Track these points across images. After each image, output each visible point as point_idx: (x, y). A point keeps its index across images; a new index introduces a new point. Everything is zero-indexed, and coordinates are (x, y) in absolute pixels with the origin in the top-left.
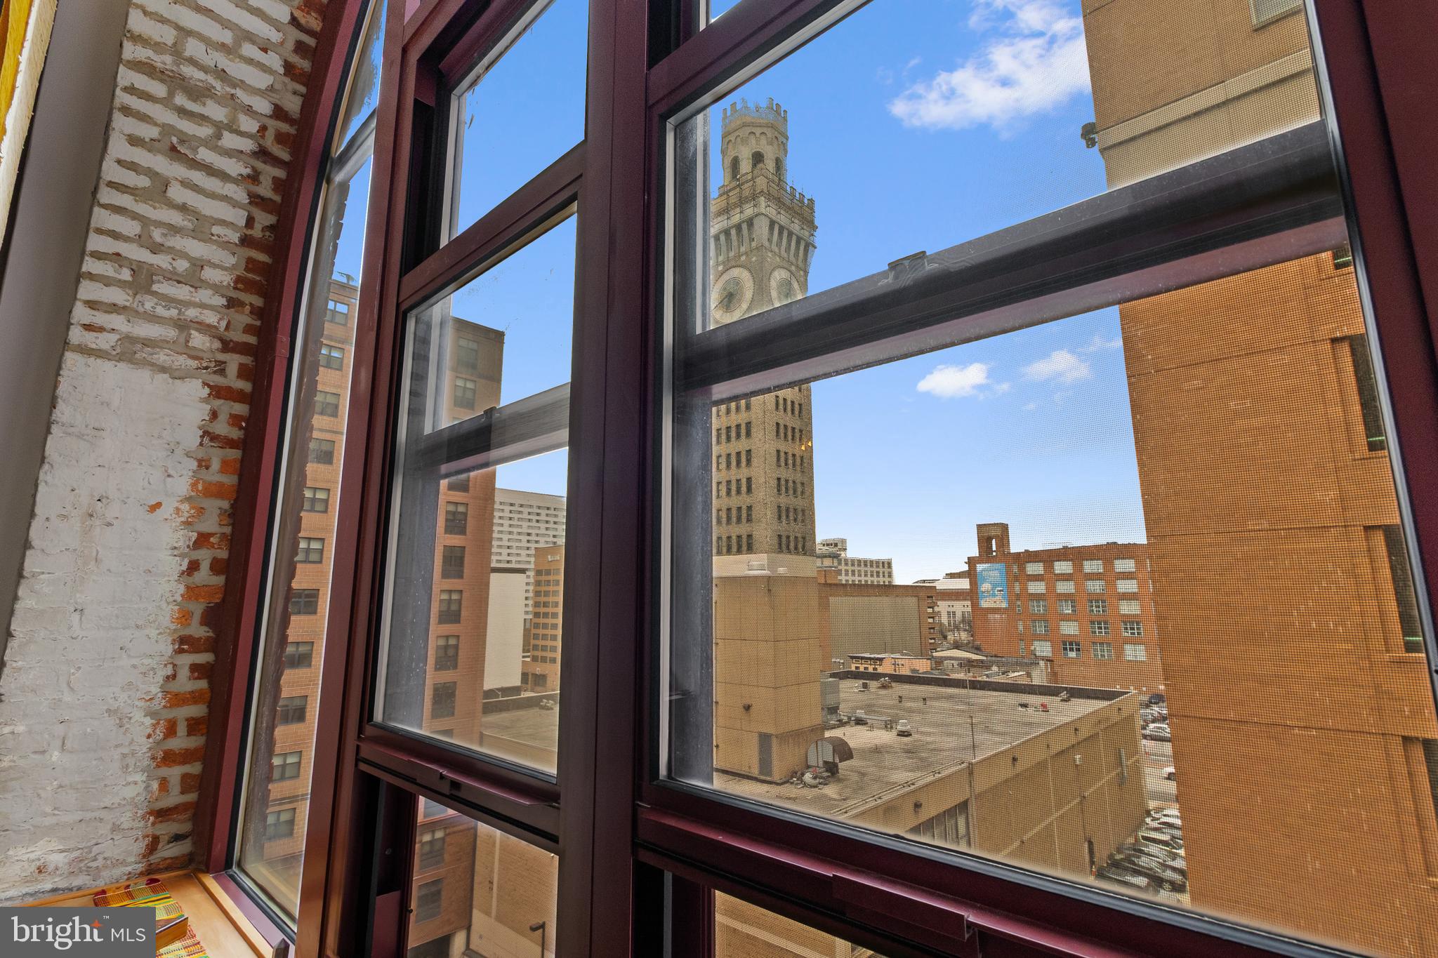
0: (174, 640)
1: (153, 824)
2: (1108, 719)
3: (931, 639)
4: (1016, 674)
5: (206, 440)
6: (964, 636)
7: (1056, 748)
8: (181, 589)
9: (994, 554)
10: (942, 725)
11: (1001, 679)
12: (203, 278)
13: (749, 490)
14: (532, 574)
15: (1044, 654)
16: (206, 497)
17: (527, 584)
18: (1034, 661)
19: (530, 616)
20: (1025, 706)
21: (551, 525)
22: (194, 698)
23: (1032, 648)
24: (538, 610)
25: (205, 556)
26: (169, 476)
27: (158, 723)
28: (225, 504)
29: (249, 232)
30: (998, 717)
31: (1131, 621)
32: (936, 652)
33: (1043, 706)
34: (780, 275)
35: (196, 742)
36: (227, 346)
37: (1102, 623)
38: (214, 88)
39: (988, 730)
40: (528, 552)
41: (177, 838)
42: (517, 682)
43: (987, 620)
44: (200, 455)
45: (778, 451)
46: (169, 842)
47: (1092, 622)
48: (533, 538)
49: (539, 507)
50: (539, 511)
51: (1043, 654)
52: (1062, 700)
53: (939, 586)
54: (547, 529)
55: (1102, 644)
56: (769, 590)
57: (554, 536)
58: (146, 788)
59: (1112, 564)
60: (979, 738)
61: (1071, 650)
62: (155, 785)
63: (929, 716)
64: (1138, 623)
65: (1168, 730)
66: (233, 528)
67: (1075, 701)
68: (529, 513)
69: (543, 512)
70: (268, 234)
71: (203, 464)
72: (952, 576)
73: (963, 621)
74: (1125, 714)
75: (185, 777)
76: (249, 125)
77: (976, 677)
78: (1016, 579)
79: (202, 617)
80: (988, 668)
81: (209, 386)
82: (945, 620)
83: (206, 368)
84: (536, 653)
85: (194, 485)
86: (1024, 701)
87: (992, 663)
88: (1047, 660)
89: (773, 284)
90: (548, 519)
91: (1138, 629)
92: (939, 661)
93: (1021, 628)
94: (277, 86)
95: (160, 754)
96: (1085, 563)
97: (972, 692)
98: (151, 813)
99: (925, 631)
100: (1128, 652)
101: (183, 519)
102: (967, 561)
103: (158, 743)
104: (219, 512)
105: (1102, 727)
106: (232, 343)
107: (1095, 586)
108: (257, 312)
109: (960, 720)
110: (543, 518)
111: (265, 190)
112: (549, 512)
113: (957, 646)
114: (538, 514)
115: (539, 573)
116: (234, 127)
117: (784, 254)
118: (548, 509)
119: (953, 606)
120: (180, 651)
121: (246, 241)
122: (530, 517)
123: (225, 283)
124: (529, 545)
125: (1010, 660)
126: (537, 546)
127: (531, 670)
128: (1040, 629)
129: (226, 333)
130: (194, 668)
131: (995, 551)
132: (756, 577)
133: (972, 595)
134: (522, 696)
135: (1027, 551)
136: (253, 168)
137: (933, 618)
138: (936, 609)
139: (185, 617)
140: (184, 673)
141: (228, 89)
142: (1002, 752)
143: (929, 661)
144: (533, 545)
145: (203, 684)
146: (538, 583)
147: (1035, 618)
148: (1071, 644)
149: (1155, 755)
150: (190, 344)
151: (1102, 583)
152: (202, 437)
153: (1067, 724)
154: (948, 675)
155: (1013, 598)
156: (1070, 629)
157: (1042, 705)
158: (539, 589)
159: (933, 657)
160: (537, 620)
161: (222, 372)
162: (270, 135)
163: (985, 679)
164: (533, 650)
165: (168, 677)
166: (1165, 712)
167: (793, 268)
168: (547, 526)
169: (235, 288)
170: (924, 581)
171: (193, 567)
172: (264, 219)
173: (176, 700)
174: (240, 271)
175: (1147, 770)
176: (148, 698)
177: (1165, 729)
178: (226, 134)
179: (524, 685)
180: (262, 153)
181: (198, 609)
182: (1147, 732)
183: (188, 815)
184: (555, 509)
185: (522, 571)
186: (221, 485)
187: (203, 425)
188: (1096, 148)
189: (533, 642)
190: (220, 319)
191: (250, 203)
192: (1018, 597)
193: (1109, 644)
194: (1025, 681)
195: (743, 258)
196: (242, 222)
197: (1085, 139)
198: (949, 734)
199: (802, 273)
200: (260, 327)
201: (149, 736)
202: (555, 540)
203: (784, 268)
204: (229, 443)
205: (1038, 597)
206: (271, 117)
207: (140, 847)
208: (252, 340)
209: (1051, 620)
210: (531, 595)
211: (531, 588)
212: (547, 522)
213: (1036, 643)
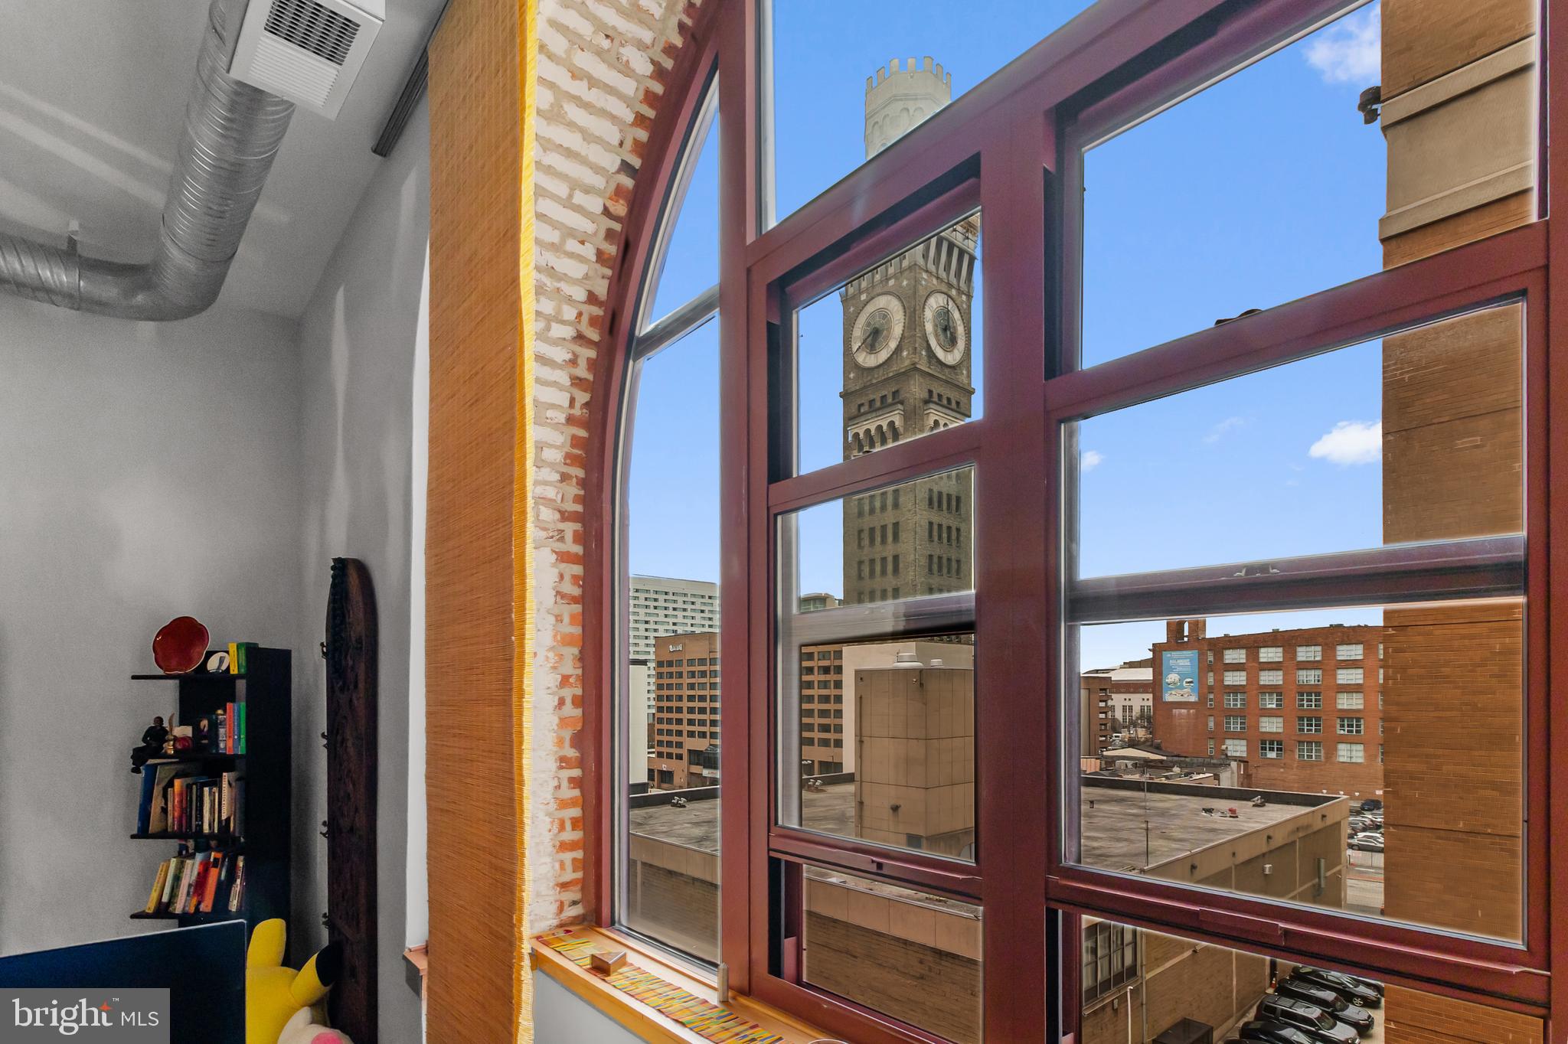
0: (556, 759)
1: (560, 893)
2: (1308, 826)
3: (1101, 736)
4: (1202, 776)
5: (558, 597)
6: (1141, 733)
7: (1242, 857)
8: (556, 720)
9: (1186, 639)
10: (1112, 830)
11: (1184, 781)
12: (543, 458)
13: (896, 570)
14: (652, 665)
15: (1238, 754)
16: (564, 646)
17: (649, 676)
18: (1225, 760)
19: (653, 711)
20: (1209, 811)
21: (670, 612)
22: (572, 803)
23: (1224, 747)
24: (661, 704)
25: (568, 693)
26: (539, 630)
27: (554, 821)
28: (576, 651)
29: (572, 412)
30: (1177, 822)
31: (1350, 718)
32: (1107, 751)
33: (1232, 811)
34: (937, 302)
35: (578, 835)
36: (565, 516)
37: (1314, 719)
38: (545, 285)
39: (1165, 837)
40: (647, 642)
41: (574, 903)
42: (644, 779)
43: (1170, 716)
44: (557, 612)
45: (931, 524)
46: (570, 906)
47: (1301, 719)
48: (652, 626)
49: (656, 592)
50: (656, 596)
51: (1235, 754)
52: (1254, 806)
53: (1115, 677)
54: (666, 616)
55: (1309, 743)
56: (921, 685)
57: (674, 624)
58: (553, 867)
59: (1334, 650)
60: (1154, 844)
61: (1271, 749)
62: (557, 866)
63: (1095, 820)
64: (1358, 720)
65: (1382, 840)
66: (583, 670)
67: (1270, 806)
68: (646, 599)
69: (661, 598)
70: (585, 411)
71: (559, 619)
72: (1131, 665)
73: (1142, 717)
74: (1329, 821)
75: (574, 860)
76: (569, 313)
77: (1152, 779)
78: (1210, 668)
79: (571, 740)
80: (1169, 768)
81: (556, 553)
82: (1119, 715)
83: (552, 537)
84: (661, 749)
85: (555, 636)
86: (1208, 806)
87: (1174, 764)
88: (1240, 761)
89: (929, 314)
90: (666, 605)
91: (1357, 726)
92: (1110, 761)
93: (1211, 724)
94: (590, 274)
95: (558, 844)
96: (1299, 649)
97: (1149, 795)
98: (557, 885)
99: (1095, 728)
100: (1341, 753)
101: (551, 665)
102: (1151, 648)
103: (556, 835)
104: (572, 657)
105: (1301, 834)
106: (567, 514)
107: (1309, 677)
108: (583, 483)
109: (1131, 825)
110: (661, 603)
111: (582, 372)
112: (667, 597)
113: (1133, 744)
114: (656, 600)
115: (660, 664)
116: (560, 318)
117: (943, 275)
118: (666, 593)
119: (1130, 700)
120: (561, 768)
121: (570, 420)
122: (647, 603)
123: (558, 461)
124: (647, 634)
125: (1195, 760)
126: (656, 635)
127: (656, 767)
128: (1235, 726)
129: (562, 505)
130: (571, 780)
131: (1186, 636)
132: (907, 671)
133: (1154, 687)
134: (649, 794)
135: (1226, 636)
136: (574, 354)
137: (1105, 713)
138: (1110, 703)
139: (560, 742)
140: (565, 784)
141: (555, 284)
142: (1178, 860)
143: (1099, 761)
144: (652, 634)
145: (577, 793)
146: (660, 675)
147: (1230, 714)
148: (1271, 742)
149: (1361, 866)
150: (540, 518)
151: (1319, 672)
152: (556, 596)
153: (1258, 831)
154: (1121, 776)
155: (1205, 690)
156: (1271, 726)
157: (1230, 810)
158: (661, 681)
159: (1103, 756)
160: (661, 715)
161: (562, 539)
162: (585, 319)
163: (1164, 780)
164: (658, 745)
165: (556, 787)
166: (1379, 820)
167: (954, 292)
168: (666, 612)
169: (565, 464)
170: (1098, 670)
171: (562, 702)
172: (583, 397)
173: (563, 804)
174: (568, 449)
175: (1349, 882)
176: (546, 802)
177: (1379, 839)
178: (554, 325)
179: (651, 782)
180: (580, 337)
181: (567, 734)
182: (1355, 841)
183: (579, 887)
184: (673, 594)
185: (644, 662)
186: (571, 635)
187: (555, 586)
188: (1377, 124)
189: (657, 738)
190: (557, 493)
191: (572, 384)
192: (1211, 689)
193: (1318, 743)
194: (1213, 784)
195: (892, 282)
196: (566, 404)
197: (1363, 111)
198: (1119, 840)
199: (964, 298)
200: (584, 496)
201: (550, 831)
202: (675, 628)
203: (941, 292)
204: (574, 600)
205: (1235, 690)
206: (585, 303)
207: (554, 908)
208: (579, 508)
209: (1248, 715)
210: (653, 688)
211: (652, 680)
212: (666, 608)
213: (1228, 742)
